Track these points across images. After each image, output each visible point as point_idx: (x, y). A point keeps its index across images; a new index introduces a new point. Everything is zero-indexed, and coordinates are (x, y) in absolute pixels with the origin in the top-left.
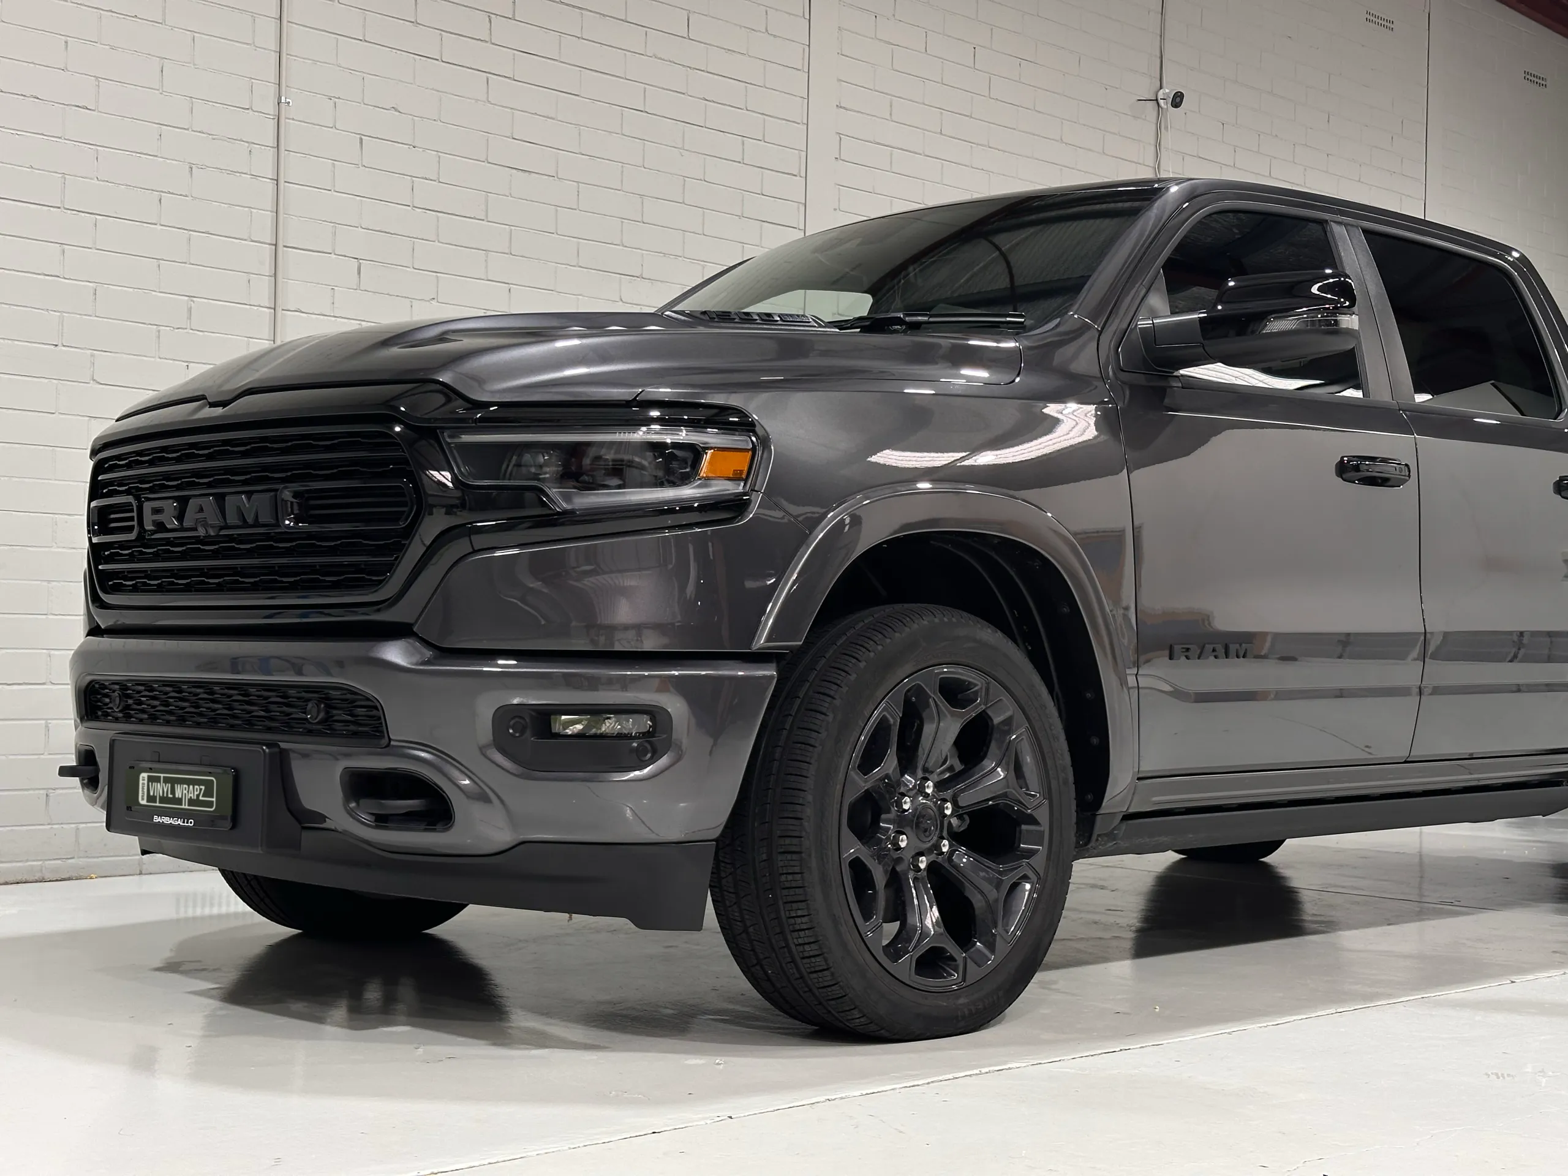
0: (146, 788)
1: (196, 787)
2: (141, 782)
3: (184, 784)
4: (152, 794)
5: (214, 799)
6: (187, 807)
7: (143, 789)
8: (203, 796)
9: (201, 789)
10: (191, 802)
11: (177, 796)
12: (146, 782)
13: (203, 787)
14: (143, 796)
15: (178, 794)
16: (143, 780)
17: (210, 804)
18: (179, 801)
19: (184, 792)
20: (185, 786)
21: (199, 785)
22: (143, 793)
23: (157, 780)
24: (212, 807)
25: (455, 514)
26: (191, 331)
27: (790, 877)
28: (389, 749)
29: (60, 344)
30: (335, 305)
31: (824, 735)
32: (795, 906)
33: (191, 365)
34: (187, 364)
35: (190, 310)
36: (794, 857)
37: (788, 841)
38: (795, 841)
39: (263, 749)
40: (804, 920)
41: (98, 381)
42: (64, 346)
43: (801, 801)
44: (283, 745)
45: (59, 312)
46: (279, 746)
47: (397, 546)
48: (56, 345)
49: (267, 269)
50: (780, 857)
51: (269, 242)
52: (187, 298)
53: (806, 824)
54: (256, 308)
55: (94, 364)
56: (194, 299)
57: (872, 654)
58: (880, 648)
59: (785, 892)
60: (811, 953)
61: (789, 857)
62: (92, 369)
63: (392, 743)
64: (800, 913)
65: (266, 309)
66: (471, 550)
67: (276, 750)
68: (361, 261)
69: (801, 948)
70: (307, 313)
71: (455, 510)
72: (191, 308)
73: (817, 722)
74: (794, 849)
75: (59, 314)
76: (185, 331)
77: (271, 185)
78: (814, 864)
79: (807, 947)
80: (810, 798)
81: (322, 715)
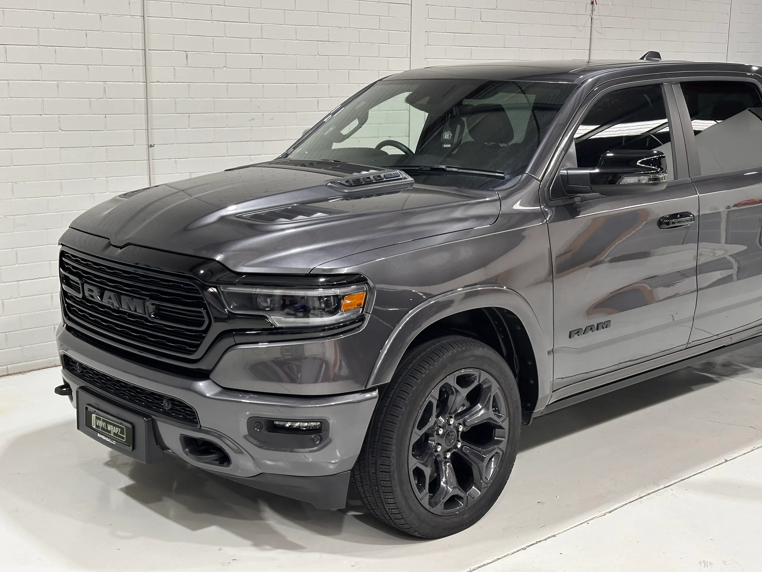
0: (95, 422)
1: (117, 428)
2: (93, 418)
3: (111, 425)
4: (98, 424)
5: (125, 436)
6: (113, 435)
7: (94, 421)
8: (120, 433)
9: (119, 430)
10: (115, 434)
11: (108, 429)
12: (95, 418)
13: (120, 430)
14: (94, 424)
15: (109, 428)
16: (94, 417)
17: (123, 438)
18: (110, 432)
19: (112, 429)
20: (112, 426)
21: (118, 428)
22: (94, 423)
23: (100, 419)
24: (124, 440)
25: (227, 322)
26: (106, 99)
27: (385, 482)
28: (200, 430)
29: (43, 114)
30: (176, 77)
31: (401, 417)
32: (387, 494)
33: (107, 116)
34: (105, 115)
35: (105, 88)
36: (387, 474)
37: (384, 467)
38: (387, 467)
39: (144, 420)
40: (392, 500)
41: (63, 129)
42: (45, 115)
43: (390, 450)
44: (153, 417)
45: (41, 98)
46: (151, 417)
47: (200, 337)
48: (41, 115)
49: (141, 63)
50: (381, 473)
51: (141, 49)
52: (103, 83)
53: (392, 460)
54: (137, 83)
55: (60, 121)
56: (106, 83)
57: (424, 376)
58: (428, 371)
59: (383, 488)
60: (395, 513)
61: (385, 474)
62: (59, 124)
63: (202, 428)
64: (390, 497)
65: (142, 83)
66: (235, 344)
67: (150, 419)
68: (187, 52)
69: (390, 510)
70: (162, 82)
71: (227, 320)
72: (105, 87)
73: (398, 412)
74: (387, 470)
75: (41, 99)
76: (103, 99)
77: (141, 19)
78: (396, 476)
79: (393, 510)
80: (394, 448)
81: (170, 407)
